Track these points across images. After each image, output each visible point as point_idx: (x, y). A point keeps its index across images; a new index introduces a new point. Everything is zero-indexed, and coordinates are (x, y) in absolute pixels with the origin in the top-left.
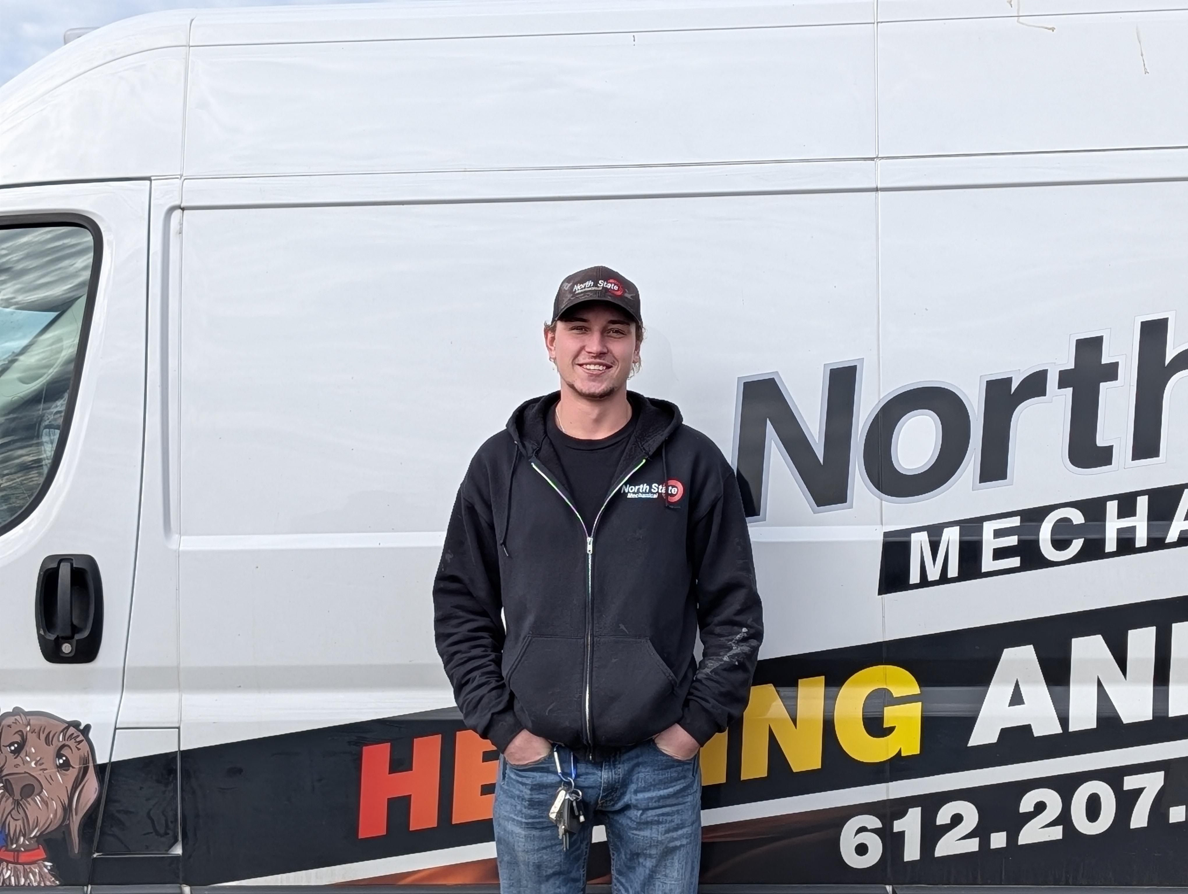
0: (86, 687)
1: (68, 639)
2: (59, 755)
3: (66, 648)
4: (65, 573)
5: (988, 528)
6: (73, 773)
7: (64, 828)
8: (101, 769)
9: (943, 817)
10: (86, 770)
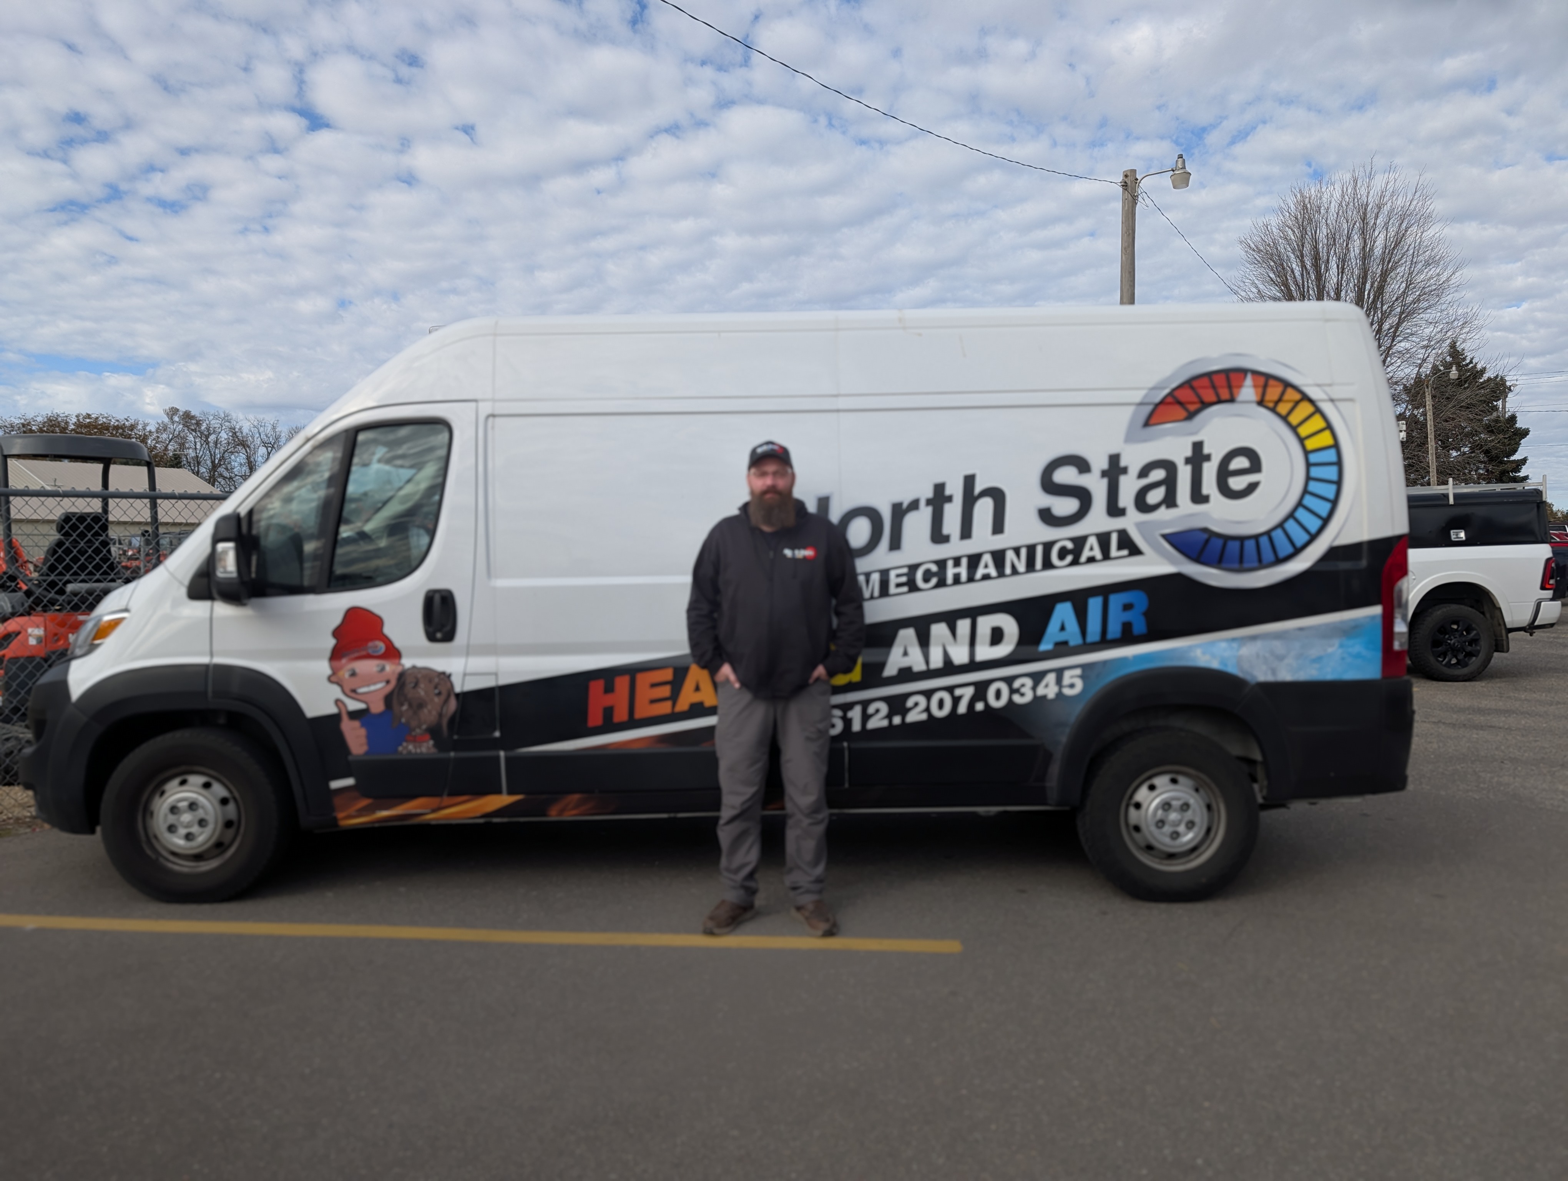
0: (449, 654)
1: (440, 630)
2: (436, 687)
3: (439, 635)
4: (437, 598)
5: (893, 574)
6: (443, 697)
7: (439, 725)
8: (457, 696)
9: (871, 709)
10: (449, 696)
